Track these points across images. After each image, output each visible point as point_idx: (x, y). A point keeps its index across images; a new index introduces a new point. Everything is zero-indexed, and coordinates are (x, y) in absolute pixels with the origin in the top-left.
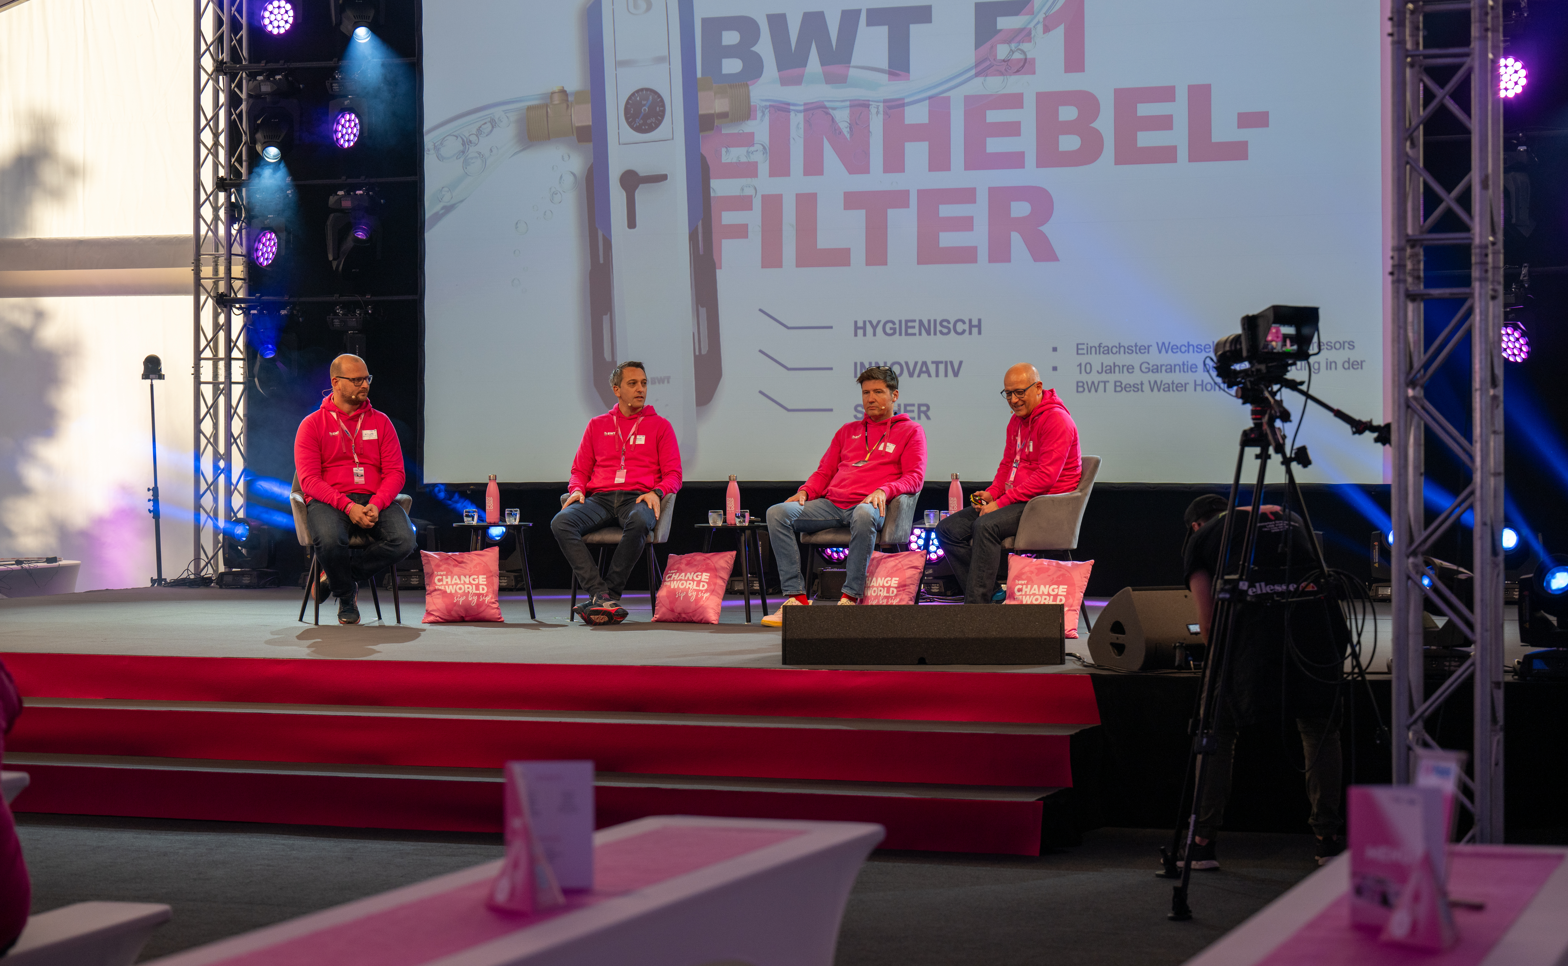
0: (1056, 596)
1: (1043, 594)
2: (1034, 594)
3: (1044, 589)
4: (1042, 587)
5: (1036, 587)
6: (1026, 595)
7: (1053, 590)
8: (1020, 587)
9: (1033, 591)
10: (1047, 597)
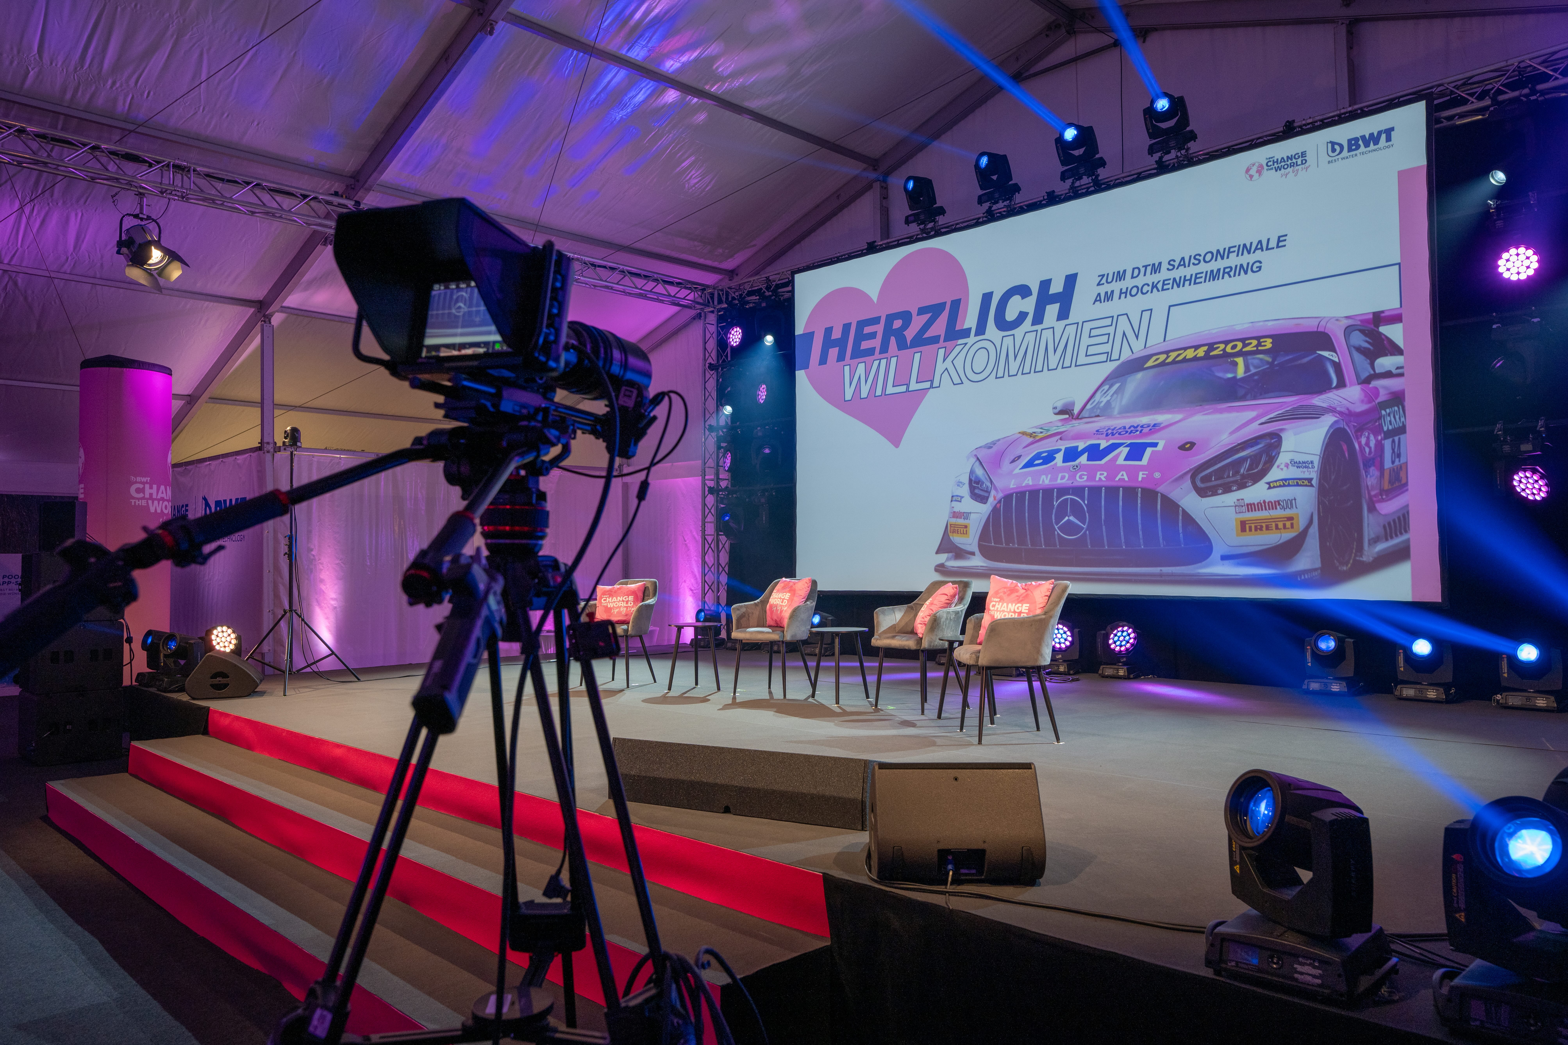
0: (1020, 613)
1: (1010, 611)
2: (1004, 611)
3: (1012, 607)
4: (1010, 605)
5: (1005, 604)
6: (997, 611)
7: (1018, 609)
8: (994, 603)
9: (1002, 609)
10: (1013, 614)
